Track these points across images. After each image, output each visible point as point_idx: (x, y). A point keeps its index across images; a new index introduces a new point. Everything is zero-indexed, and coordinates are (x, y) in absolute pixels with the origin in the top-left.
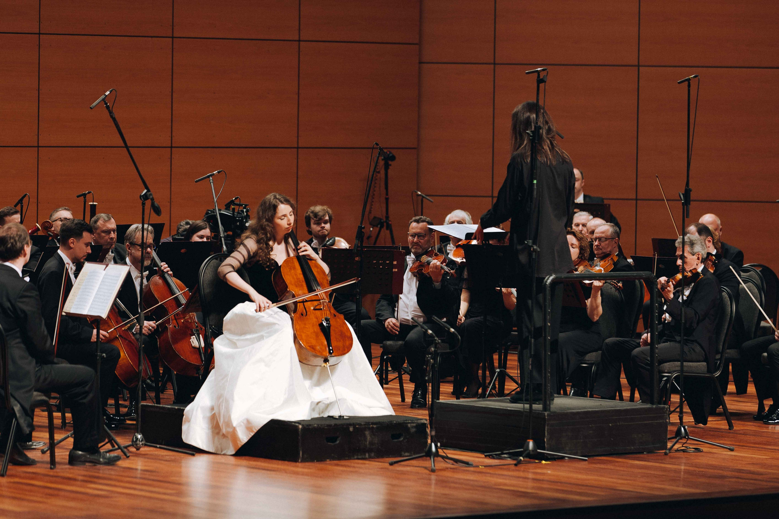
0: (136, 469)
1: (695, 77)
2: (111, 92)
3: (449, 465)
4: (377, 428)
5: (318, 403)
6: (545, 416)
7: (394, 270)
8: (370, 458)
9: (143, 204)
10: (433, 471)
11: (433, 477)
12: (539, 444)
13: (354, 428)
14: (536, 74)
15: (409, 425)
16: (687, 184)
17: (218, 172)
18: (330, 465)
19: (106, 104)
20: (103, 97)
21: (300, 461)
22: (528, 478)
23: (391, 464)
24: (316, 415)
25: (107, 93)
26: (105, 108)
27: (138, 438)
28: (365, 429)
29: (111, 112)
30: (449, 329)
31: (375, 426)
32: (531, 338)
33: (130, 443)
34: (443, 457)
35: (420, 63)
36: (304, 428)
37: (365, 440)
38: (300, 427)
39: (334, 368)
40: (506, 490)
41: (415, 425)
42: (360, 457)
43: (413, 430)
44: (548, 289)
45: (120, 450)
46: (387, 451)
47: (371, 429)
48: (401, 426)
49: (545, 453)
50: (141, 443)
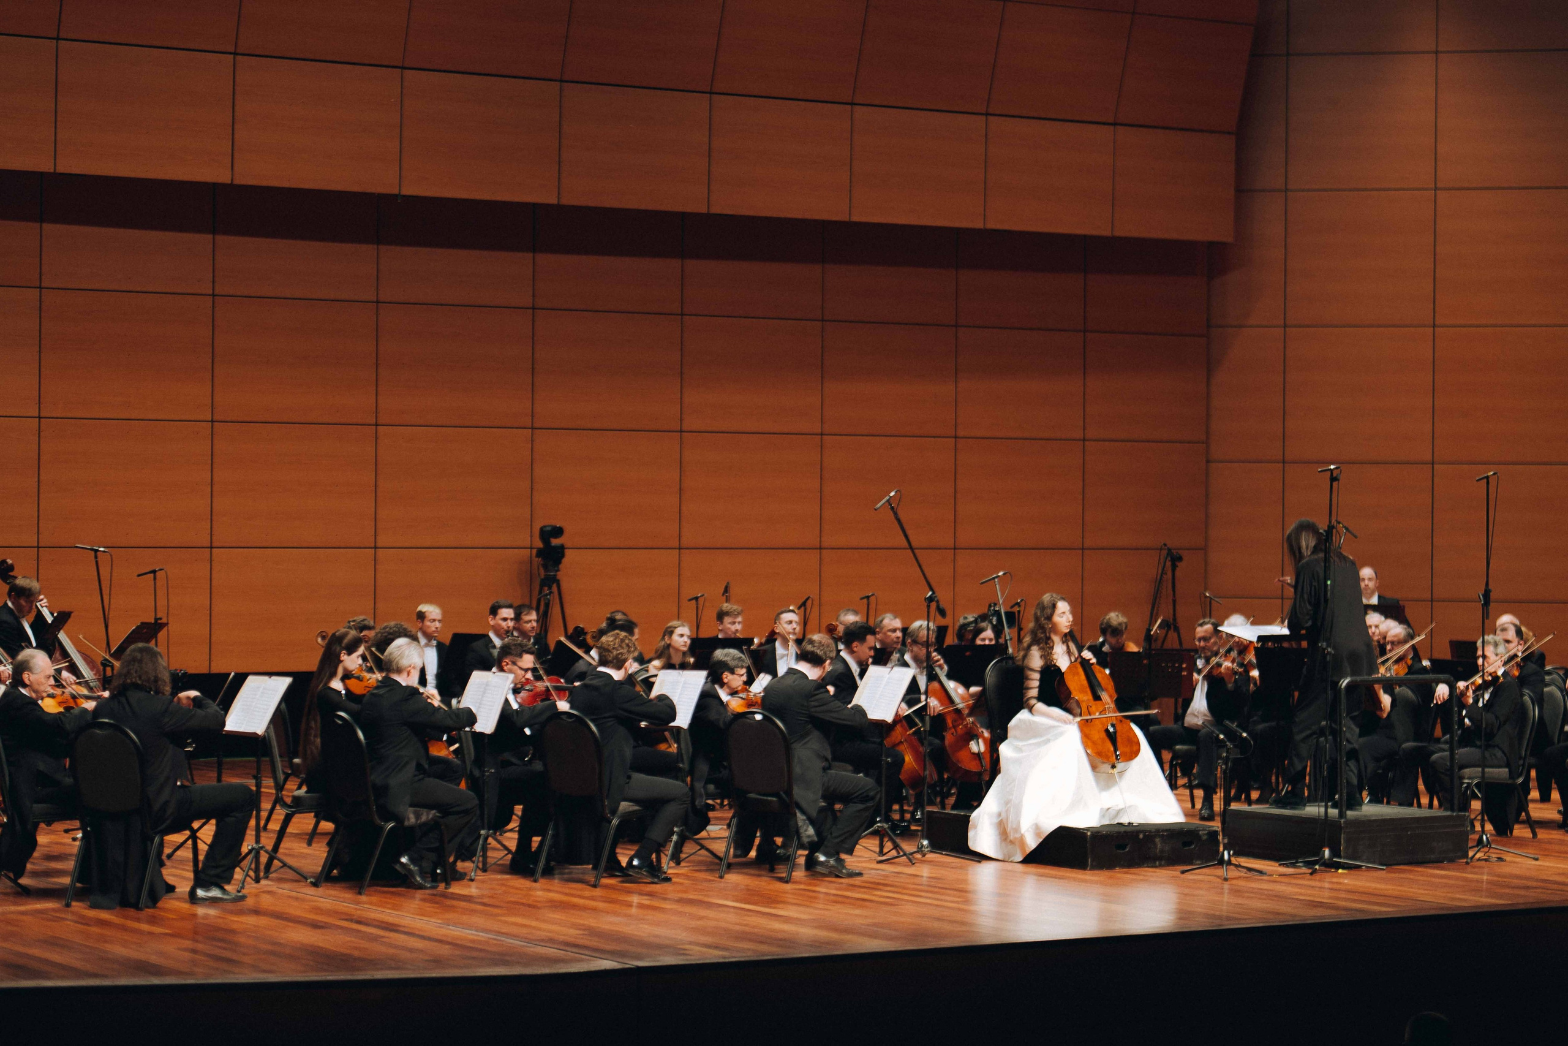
0: (922, 876)
1: (1494, 474)
2: (895, 494)
3: (1243, 873)
4: (1167, 836)
5: (1108, 809)
7: (1183, 673)
8: (1160, 866)
9: (928, 607)
10: (1226, 879)
11: (1226, 886)
12: (1335, 853)
13: (1145, 836)
14: (1329, 473)
15: (1200, 834)
16: (1487, 584)
17: (1004, 574)
18: (1120, 874)
19: (891, 505)
20: (887, 498)
21: (1089, 868)
22: (1324, 888)
23: (1183, 872)
24: (1106, 822)
25: (892, 494)
27: (924, 845)
28: (1155, 836)
29: (895, 514)
30: (1241, 734)
31: (1165, 834)
33: (915, 850)
34: (1236, 866)
35: (1208, 461)
36: (1092, 835)
37: (1156, 847)
39: (1123, 775)
40: (1301, 900)
41: (1207, 833)
42: (1150, 865)
43: (1205, 838)
44: (1343, 692)
45: (905, 857)
46: (1178, 859)
47: (1161, 836)
48: (1193, 834)
49: (1342, 862)
50: (927, 850)
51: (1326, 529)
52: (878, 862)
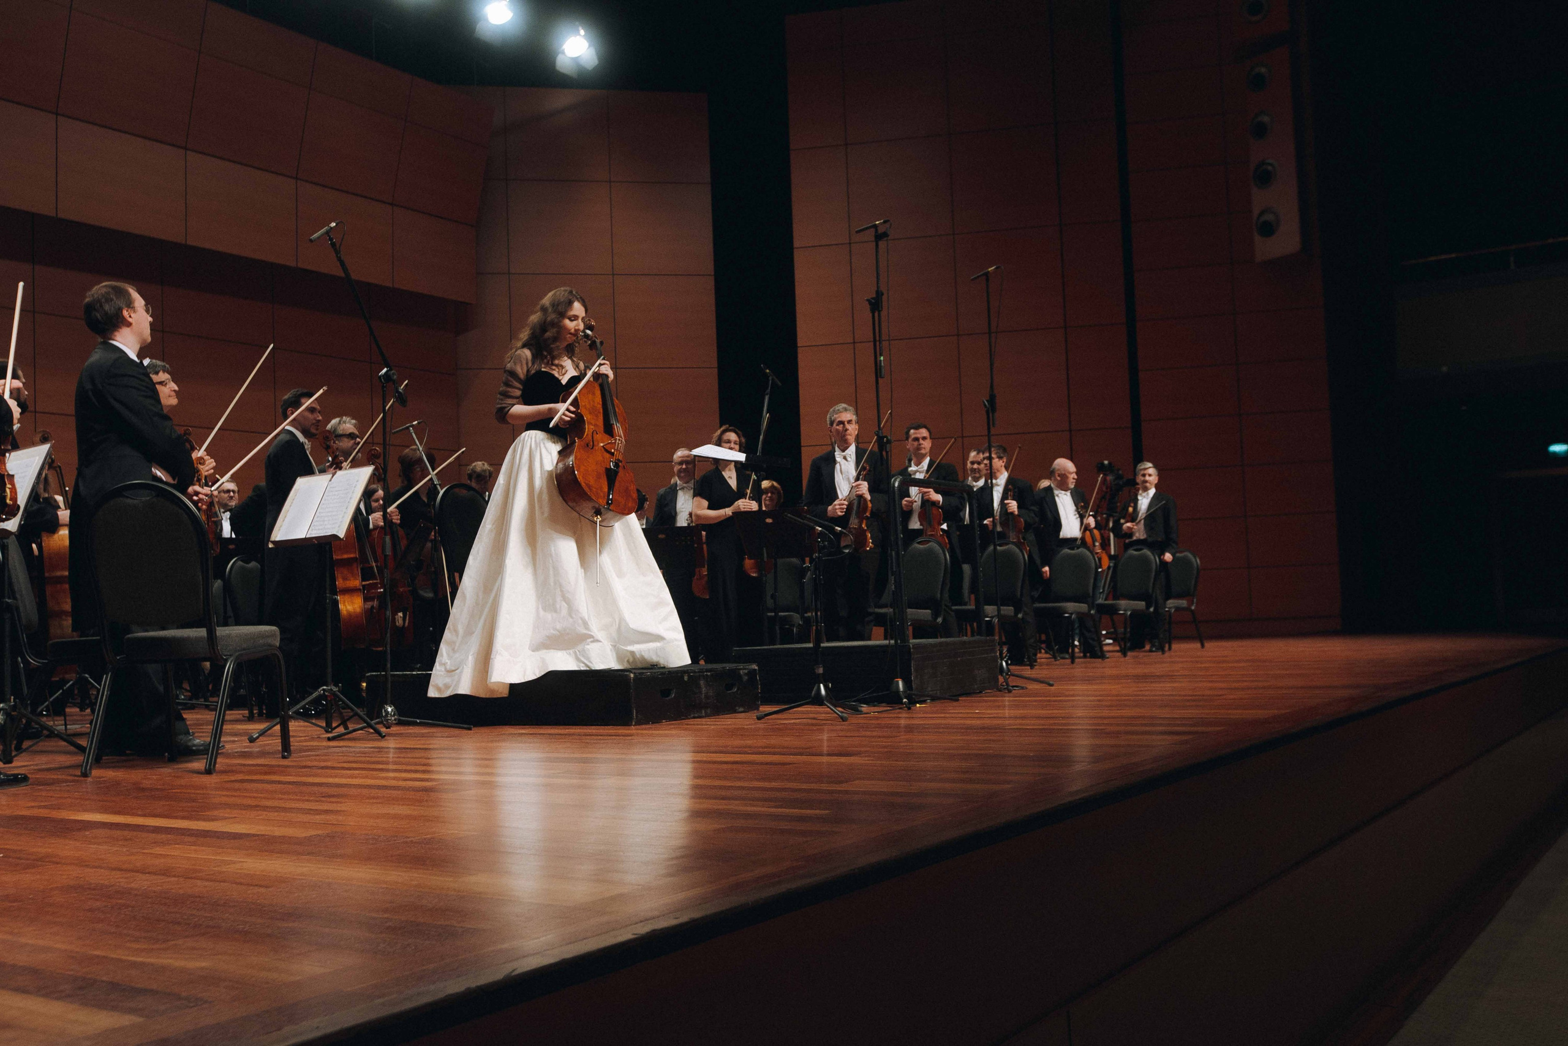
2: (336, 225)
4: (712, 675)
6: (910, 649)
8: (707, 716)
12: (908, 684)
13: (690, 677)
14: (873, 230)
15: (741, 672)
17: (418, 423)
19: (331, 239)
20: (327, 228)
21: (634, 724)
22: (898, 727)
23: (761, 718)
25: (333, 224)
26: (330, 246)
27: (388, 712)
28: (699, 678)
29: (337, 252)
30: (834, 528)
31: (709, 674)
32: (891, 550)
36: (637, 677)
37: (701, 692)
38: (632, 675)
41: (746, 671)
42: (696, 715)
43: (746, 678)
46: (722, 706)
47: (706, 678)
48: (734, 673)
49: (914, 695)
50: (393, 718)
51: (874, 296)
52: (329, 739)
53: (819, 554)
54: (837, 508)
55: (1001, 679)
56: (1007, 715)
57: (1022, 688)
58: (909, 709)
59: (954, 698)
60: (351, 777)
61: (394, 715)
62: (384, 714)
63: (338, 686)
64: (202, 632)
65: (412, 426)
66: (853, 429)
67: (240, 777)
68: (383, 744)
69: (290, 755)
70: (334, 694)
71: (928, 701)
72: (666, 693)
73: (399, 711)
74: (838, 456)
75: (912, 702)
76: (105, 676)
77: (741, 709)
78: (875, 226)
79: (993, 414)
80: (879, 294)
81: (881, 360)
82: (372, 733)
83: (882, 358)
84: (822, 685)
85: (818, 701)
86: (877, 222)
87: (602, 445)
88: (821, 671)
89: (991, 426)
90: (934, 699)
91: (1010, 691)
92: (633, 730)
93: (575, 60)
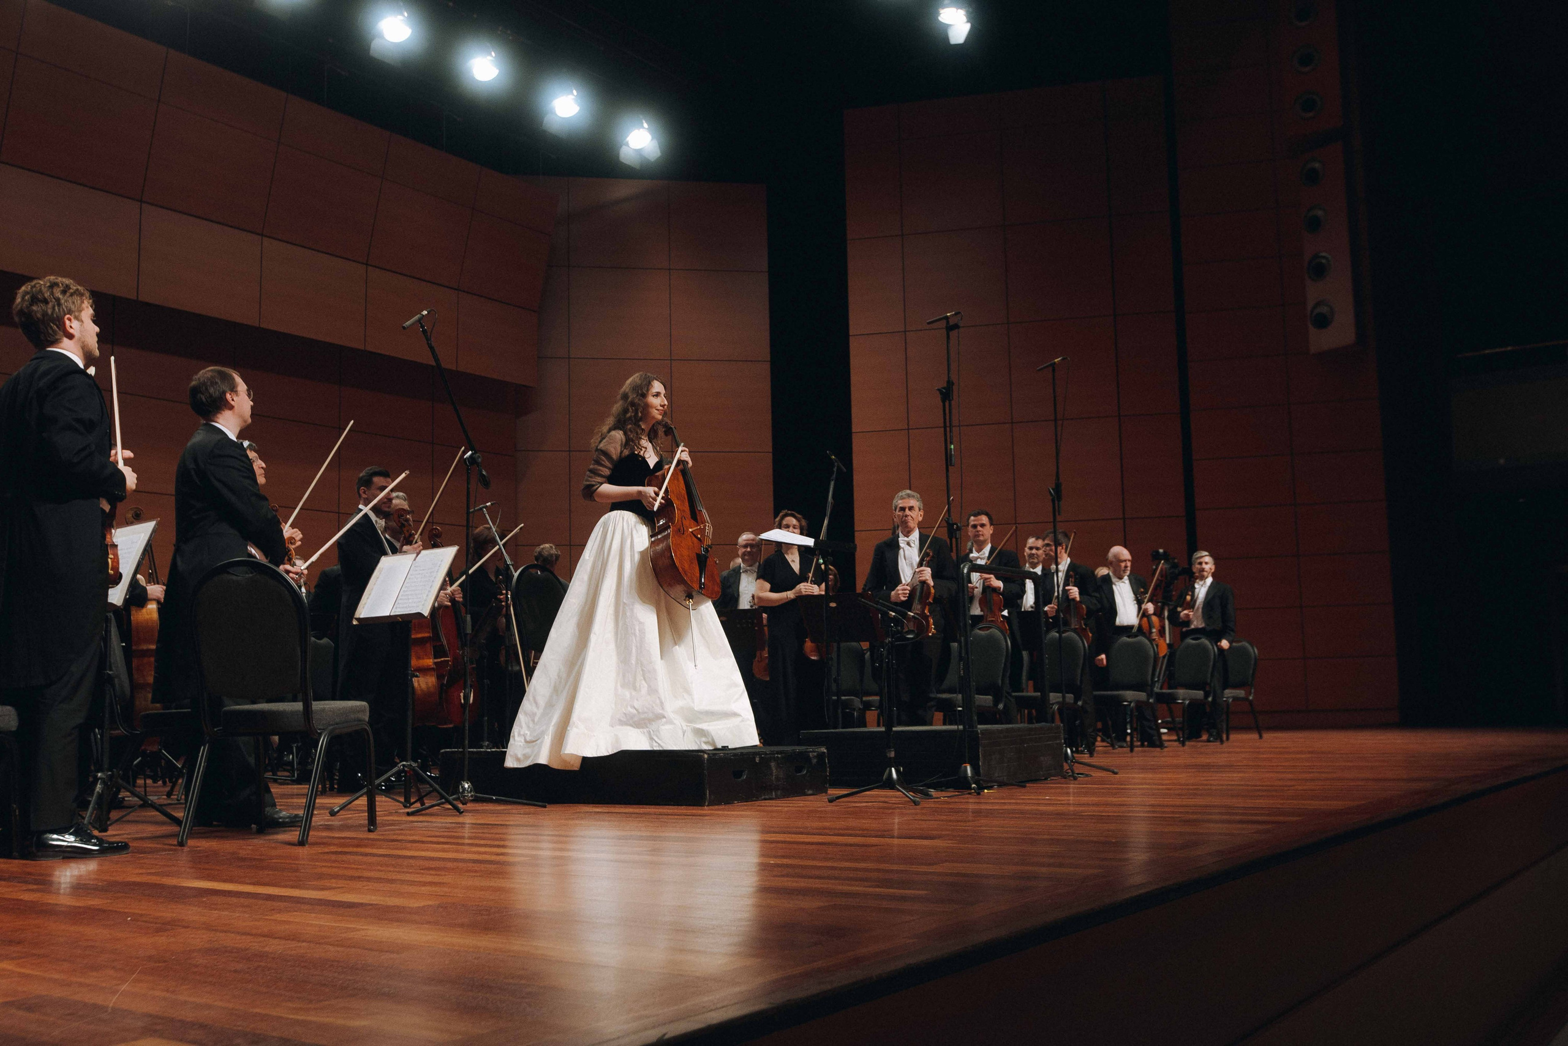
2: (428, 313)
6: (978, 734)
8: (777, 798)
12: (975, 769)
13: (761, 758)
15: (811, 754)
19: (422, 327)
20: (419, 316)
21: (707, 804)
22: (966, 811)
23: (831, 801)
25: (425, 313)
26: (422, 334)
27: (465, 788)
28: (770, 760)
29: (428, 340)
30: (907, 614)
31: (780, 756)
36: (709, 760)
37: (771, 774)
41: (815, 754)
42: (767, 797)
43: (814, 761)
45: (447, 805)
46: (792, 789)
47: (776, 760)
48: (804, 756)
49: (982, 780)
50: (470, 795)
51: (945, 385)
52: (408, 814)
53: (892, 638)
54: (901, 592)
55: (1066, 767)
56: (1071, 802)
57: (1087, 776)
58: (979, 794)
59: (1021, 784)
60: (444, 851)
61: (471, 792)
62: (461, 790)
63: (418, 762)
64: (298, 706)
65: (486, 507)
66: (916, 516)
67: (333, 849)
68: (461, 819)
69: (376, 829)
70: (413, 769)
71: (995, 787)
72: (738, 774)
73: (476, 788)
74: (902, 542)
75: (981, 788)
76: (202, 747)
77: (810, 792)
78: (947, 318)
79: (1059, 501)
80: (950, 383)
81: (951, 449)
82: (449, 809)
83: (952, 447)
84: (893, 769)
85: (890, 784)
86: (948, 314)
87: (690, 530)
88: (892, 754)
89: (1057, 514)
90: (1001, 785)
91: (1075, 779)
92: (706, 810)
93: (638, 151)
